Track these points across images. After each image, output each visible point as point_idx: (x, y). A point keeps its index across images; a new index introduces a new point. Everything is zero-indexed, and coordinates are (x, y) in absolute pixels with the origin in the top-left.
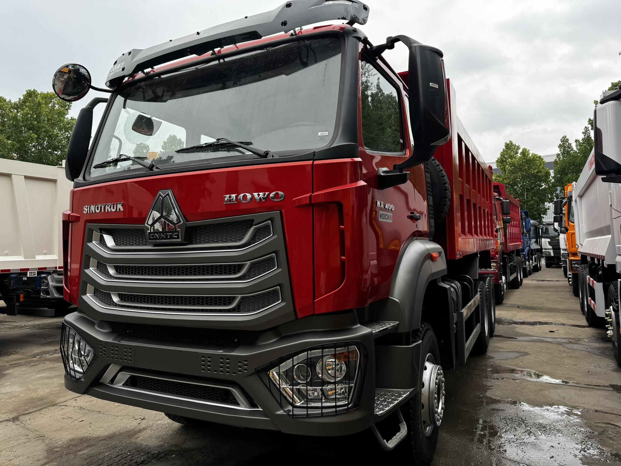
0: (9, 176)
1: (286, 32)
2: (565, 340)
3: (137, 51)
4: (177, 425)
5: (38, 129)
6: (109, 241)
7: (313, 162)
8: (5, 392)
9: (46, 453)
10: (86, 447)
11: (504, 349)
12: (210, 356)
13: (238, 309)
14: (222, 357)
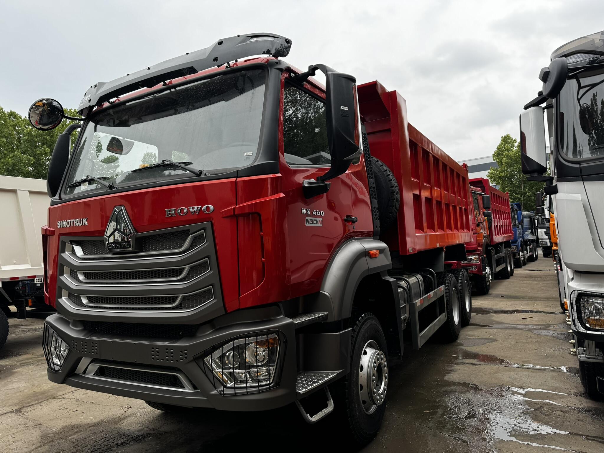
0: (14, 191)
1: (219, 66)
2: (536, 326)
3: (101, 84)
4: (158, 412)
5: (52, 144)
6: (79, 251)
7: (236, 179)
8: (12, 388)
9: (40, 438)
10: (76, 432)
11: (475, 336)
12: (158, 347)
13: (180, 306)
14: (167, 347)
